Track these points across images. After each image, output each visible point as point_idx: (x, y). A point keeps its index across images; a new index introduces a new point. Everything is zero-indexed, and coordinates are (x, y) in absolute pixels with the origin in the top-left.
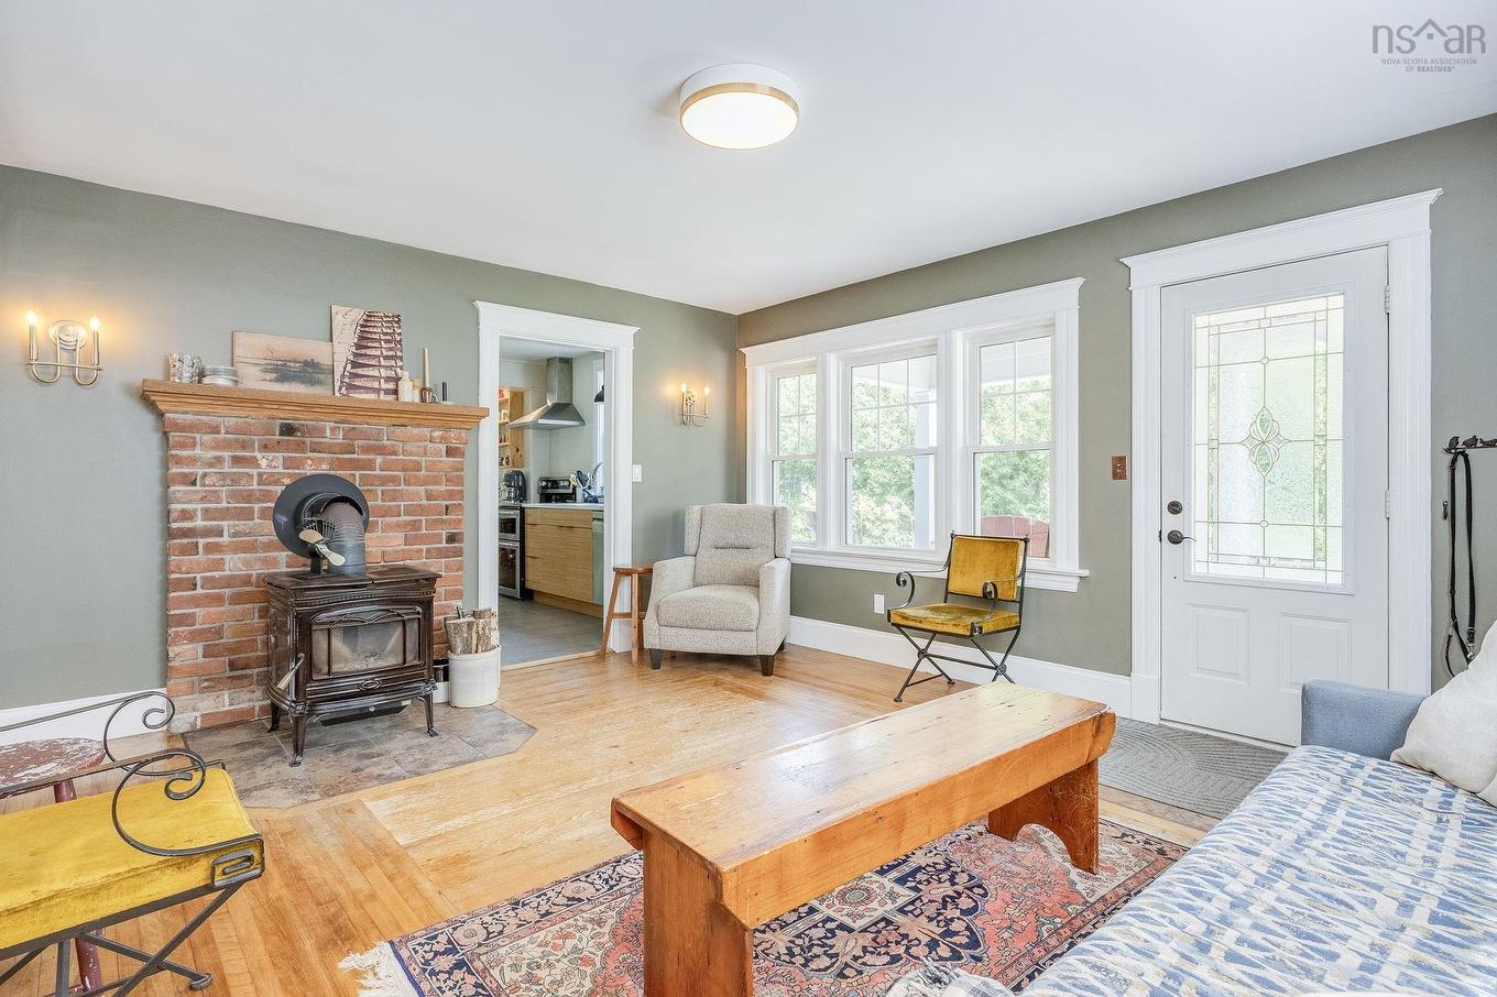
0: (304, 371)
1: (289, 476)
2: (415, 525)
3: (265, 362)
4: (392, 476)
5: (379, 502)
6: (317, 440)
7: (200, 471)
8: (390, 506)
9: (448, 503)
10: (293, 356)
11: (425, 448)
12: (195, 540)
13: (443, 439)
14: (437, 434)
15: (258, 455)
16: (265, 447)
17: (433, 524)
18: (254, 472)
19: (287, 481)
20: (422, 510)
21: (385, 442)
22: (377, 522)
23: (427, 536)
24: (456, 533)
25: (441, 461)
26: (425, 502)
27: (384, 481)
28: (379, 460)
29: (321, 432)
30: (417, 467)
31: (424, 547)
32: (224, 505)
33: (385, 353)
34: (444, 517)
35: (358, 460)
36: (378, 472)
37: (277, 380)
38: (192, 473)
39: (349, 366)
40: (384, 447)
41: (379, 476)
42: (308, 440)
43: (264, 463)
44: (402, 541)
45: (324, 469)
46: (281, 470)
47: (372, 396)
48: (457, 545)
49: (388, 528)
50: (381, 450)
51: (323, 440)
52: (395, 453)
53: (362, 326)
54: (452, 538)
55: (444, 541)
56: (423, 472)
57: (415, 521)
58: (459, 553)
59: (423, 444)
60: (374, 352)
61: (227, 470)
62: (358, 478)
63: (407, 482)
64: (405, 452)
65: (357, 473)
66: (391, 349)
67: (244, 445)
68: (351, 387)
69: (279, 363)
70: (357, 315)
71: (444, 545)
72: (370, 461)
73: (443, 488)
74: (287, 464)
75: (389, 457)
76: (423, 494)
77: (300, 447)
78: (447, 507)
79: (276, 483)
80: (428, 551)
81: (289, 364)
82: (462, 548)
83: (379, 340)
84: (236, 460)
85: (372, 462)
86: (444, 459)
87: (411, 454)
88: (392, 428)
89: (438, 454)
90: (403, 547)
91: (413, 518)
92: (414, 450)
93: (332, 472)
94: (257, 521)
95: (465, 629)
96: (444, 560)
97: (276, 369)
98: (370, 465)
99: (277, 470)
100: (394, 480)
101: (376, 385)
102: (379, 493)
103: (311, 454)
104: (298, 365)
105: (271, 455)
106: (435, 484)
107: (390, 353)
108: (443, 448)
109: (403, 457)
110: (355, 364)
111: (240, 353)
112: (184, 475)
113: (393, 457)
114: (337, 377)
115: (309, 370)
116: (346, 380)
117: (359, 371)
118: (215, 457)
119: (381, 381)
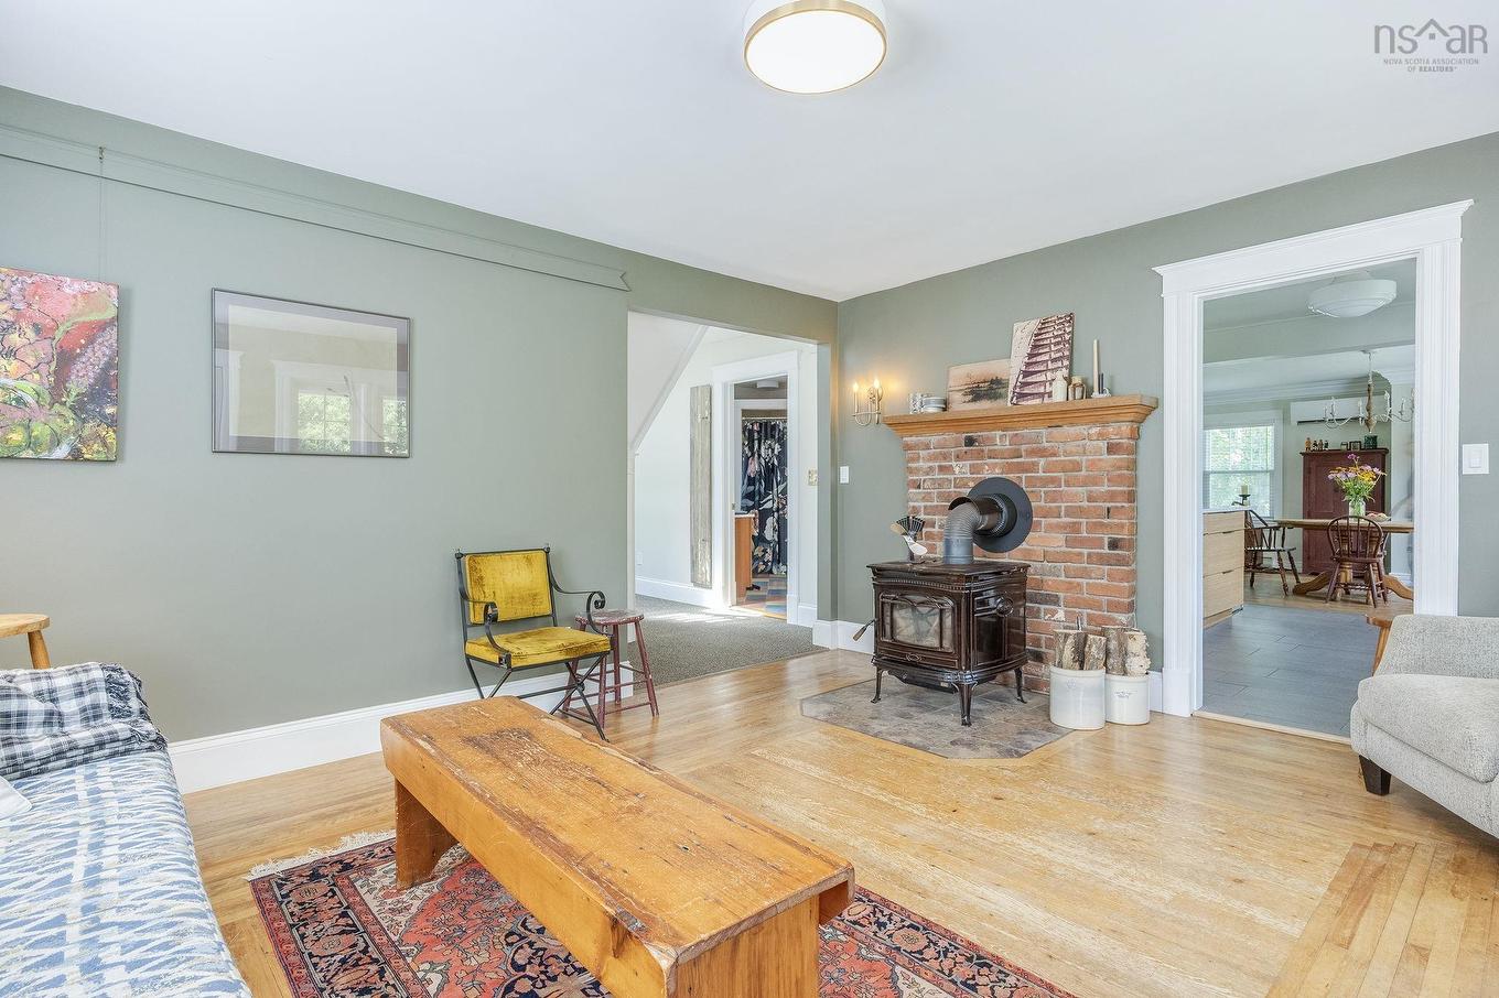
0: (991, 389)
1: (973, 480)
2: (1075, 528)
3: (967, 387)
4: (1052, 477)
5: (1042, 503)
6: (991, 448)
7: (922, 478)
8: (1050, 508)
9: (1109, 505)
10: (984, 377)
11: (1084, 446)
13: (1101, 436)
14: (1094, 430)
15: (954, 464)
16: (958, 457)
17: (1093, 527)
18: (952, 477)
19: (972, 484)
20: (1081, 512)
21: (1046, 445)
22: (1040, 523)
23: (1089, 539)
24: (1120, 540)
25: (1100, 460)
26: (1085, 504)
27: (1046, 482)
28: (1042, 461)
29: (991, 441)
30: (1077, 467)
31: (1085, 551)
32: (935, 503)
33: (1053, 356)
34: (1105, 521)
35: (1024, 463)
36: (1041, 474)
37: (973, 400)
38: (917, 480)
39: (1021, 376)
40: (1045, 449)
41: (1041, 478)
42: (986, 449)
43: (957, 470)
44: (1063, 543)
45: (997, 473)
46: (969, 475)
47: (1037, 401)
48: (1120, 552)
49: (1050, 528)
50: (1041, 453)
51: (996, 447)
52: (1054, 455)
53: (1036, 335)
54: (1114, 544)
55: (1106, 546)
56: (1083, 473)
57: (1075, 523)
58: (1122, 562)
59: (1084, 443)
60: (1046, 357)
61: (936, 476)
62: (1023, 480)
63: (1068, 484)
64: (1066, 454)
65: (1023, 476)
66: (1058, 351)
67: (945, 457)
68: (1022, 396)
69: (975, 385)
70: (1033, 325)
71: (1106, 550)
72: (1033, 463)
73: (1105, 488)
74: (974, 469)
75: (1050, 459)
76: (1084, 495)
77: (980, 454)
78: (1108, 509)
79: (965, 486)
80: (1089, 555)
81: (981, 384)
82: (1125, 556)
83: (1049, 345)
84: (942, 469)
85: (1035, 464)
86: (1106, 456)
87: (1071, 454)
88: (1050, 430)
89: (1097, 452)
90: (1064, 549)
91: (1075, 520)
92: (1074, 449)
93: (1004, 476)
96: (1106, 567)
97: (972, 392)
98: (1032, 467)
99: (966, 476)
100: (1053, 481)
101: (1042, 390)
102: (1042, 493)
103: (988, 460)
104: (987, 384)
105: (961, 463)
106: (1096, 485)
107: (1058, 355)
108: (1103, 445)
109: (1063, 458)
110: (1026, 374)
111: (951, 383)
112: (914, 481)
113: (1054, 459)
114: (1011, 388)
115: (994, 386)
116: (1018, 390)
117: (1029, 379)
118: (930, 468)
119: (1048, 384)
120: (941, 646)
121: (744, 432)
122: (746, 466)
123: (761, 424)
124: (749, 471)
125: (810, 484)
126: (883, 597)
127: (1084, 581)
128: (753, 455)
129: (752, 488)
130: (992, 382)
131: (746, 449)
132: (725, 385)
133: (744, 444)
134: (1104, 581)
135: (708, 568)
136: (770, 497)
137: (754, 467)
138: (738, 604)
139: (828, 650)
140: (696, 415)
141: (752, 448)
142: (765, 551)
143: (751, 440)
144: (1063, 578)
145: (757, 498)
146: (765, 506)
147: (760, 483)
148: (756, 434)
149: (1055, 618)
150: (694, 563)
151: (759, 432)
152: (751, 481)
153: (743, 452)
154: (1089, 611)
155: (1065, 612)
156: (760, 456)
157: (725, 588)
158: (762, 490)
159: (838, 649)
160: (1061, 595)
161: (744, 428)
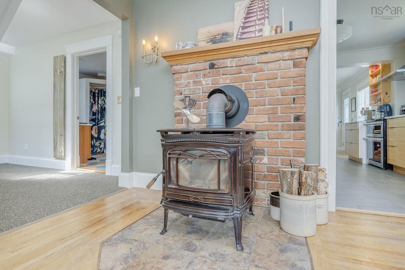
0: (223, 38)
2: (274, 111)
3: (208, 38)
4: (261, 83)
5: (254, 98)
6: (225, 69)
7: (183, 89)
8: (259, 100)
9: (294, 96)
10: (218, 33)
11: (279, 64)
12: (182, 118)
15: (202, 79)
17: (285, 110)
18: (201, 87)
20: (278, 101)
21: (257, 65)
22: (253, 110)
23: (282, 117)
24: (301, 115)
25: (289, 72)
26: (280, 97)
27: (257, 86)
28: (254, 75)
29: (224, 64)
30: (275, 76)
31: (280, 124)
33: (259, 17)
34: (292, 105)
35: (243, 76)
36: (254, 82)
38: (181, 90)
39: (241, 29)
40: (256, 68)
41: (254, 84)
42: (221, 70)
43: (204, 83)
44: (266, 119)
45: (227, 83)
46: (211, 85)
48: (301, 123)
49: (259, 112)
50: (255, 70)
51: (227, 68)
52: (262, 70)
53: (248, 7)
54: (297, 119)
55: (292, 120)
56: (279, 79)
57: (274, 109)
58: (302, 128)
59: (280, 62)
61: (192, 87)
62: (243, 86)
63: (270, 86)
64: (268, 70)
65: (243, 84)
66: (262, 14)
67: (197, 76)
69: (213, 37)
70: (246, 3)
71: (292, 122)
73: (292, 87)
74: (213, 82)
75: (259, 73)
76: (279, 92)
77: (218, 73)
78: (294, 99)
80: (282, 126)
81: (216, 37)
82: (304, 124)
83: (256, 12)
84: (195, 83)
85: (250, 77)
86: (292, 69)
87: (271, 69)
88: (260, 56)
89: (287, 67)
90: (267, 123)
91: (274, 107)
92: (273, 66)
93: (232, 84)
94: (202, 109)
95: (289, 175)
96: (292, 132)
97: (212, 41)
98: (248, 79)
99: (209, 85)
100: (261, 85)
102: (254, 93)
103: (222, 76)
104: (220, 36)
105: (206, 79)
106: (286, 86)
107: (262, 16)
108: (291, 63)
109: (267, 72)
110: (244, 28)
111: (199, 37)
112: (178, 91)
113: (262, 72)
114: (235, 36)
115: (224, 37)
116: (239, 37)
117: (245, 30)
118: (188, 82)
119: (257, 32)
120: (219, 189)
121: (91, 93)
122: (92, 107)
123: (99, 91)
124: (93, 109)
125: (119, 103)
126: (169, 154)
127: (279, 140)
128: (95, 103)
129: (94, 117)
130: (223, 34)
131: (92, 100)
132: (73, 56)
133: (91, 98)
134: (292, 140)
135: (63, 149)
136: (103, 121)
137: (95, 108)
138: (81, 167)
139: (128, 189)
140: (57, 71)
141: (94, 100)
142: (100, 144)
143: (94, 96)
144: (267, 140)
145: (97, 121)
146: (101, 125)
147: (98, 115)
148: (96, 94)
149: (262, 162)
150: (55, 148)
151: (98, 94)
152: (94, 114)
153: (90, 101)
154: (282, 157)
155: (268, 158)
156: (98, 103)
157: (73, 159)
158: (99, 117)
159: (133, 188)
160: (266, 149)
161: (91, 91)
